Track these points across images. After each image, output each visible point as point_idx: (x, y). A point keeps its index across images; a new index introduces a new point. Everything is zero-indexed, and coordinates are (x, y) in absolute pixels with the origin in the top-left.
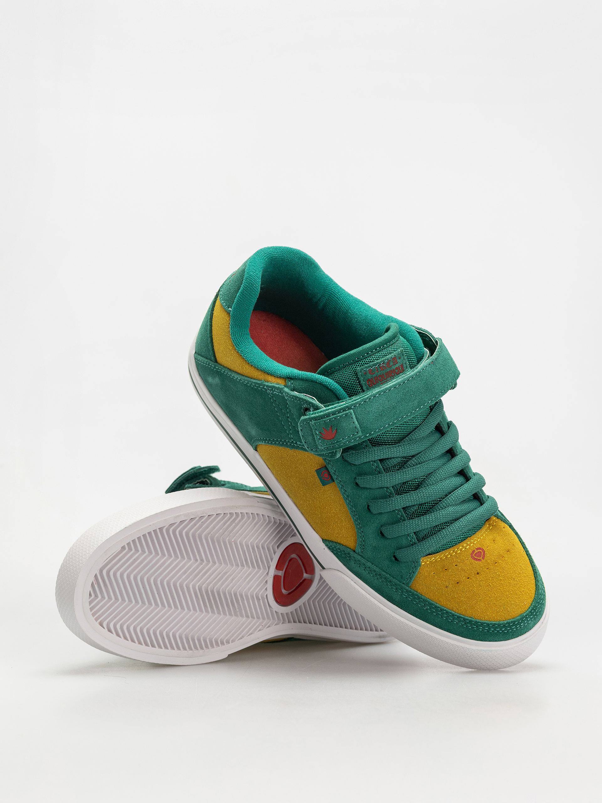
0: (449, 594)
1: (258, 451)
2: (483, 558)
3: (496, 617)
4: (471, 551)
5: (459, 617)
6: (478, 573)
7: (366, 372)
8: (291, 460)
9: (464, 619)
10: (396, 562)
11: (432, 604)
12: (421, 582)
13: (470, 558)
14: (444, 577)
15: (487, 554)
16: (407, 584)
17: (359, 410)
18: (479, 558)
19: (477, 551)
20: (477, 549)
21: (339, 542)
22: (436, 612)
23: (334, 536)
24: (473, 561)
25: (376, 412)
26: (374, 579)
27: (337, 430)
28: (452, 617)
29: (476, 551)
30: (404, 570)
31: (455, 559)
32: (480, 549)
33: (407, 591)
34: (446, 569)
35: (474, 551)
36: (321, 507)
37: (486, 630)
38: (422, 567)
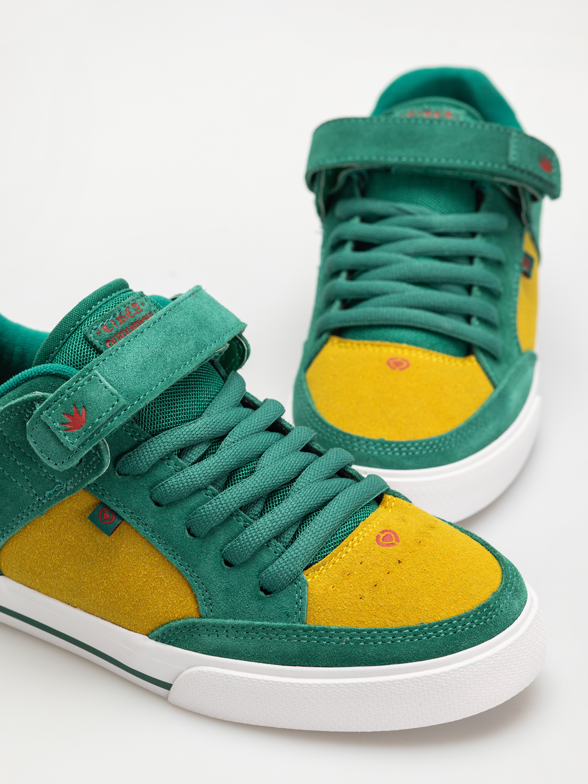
0: (371, 605)
1: (5, 574)
2: (397, 540)
3: (456, 609)
4: (374, 538)
5: (400, 630)
6: (399, 561)
7: (99, 330)
8: (50, 537)
9: (411, 629)
10: (269, 596)
11: (352, 630)
12: (319, 607)
13: (377, 546)
14: (351, 585)
15: (400, 535)
16: (300, 620)
17: (106, 368)
18: (391, 542)
19: (384, 535)
20: (383, 532)
21: (172, 619)
22: (362, 639)
23: (161, 614)
24: (384, 548)
25: (135, 366)
26: (248, 642)
27: (85, 408)
28: (390, 635)
29: (382, 536)
30: (285, 602)
31: (355, 556)
32: (386, 531)
33: (305, 630)
34: (348, 575)
35: (378, 537)
36: (122, 580)
37: (451, 631)
38: (310, 584)
